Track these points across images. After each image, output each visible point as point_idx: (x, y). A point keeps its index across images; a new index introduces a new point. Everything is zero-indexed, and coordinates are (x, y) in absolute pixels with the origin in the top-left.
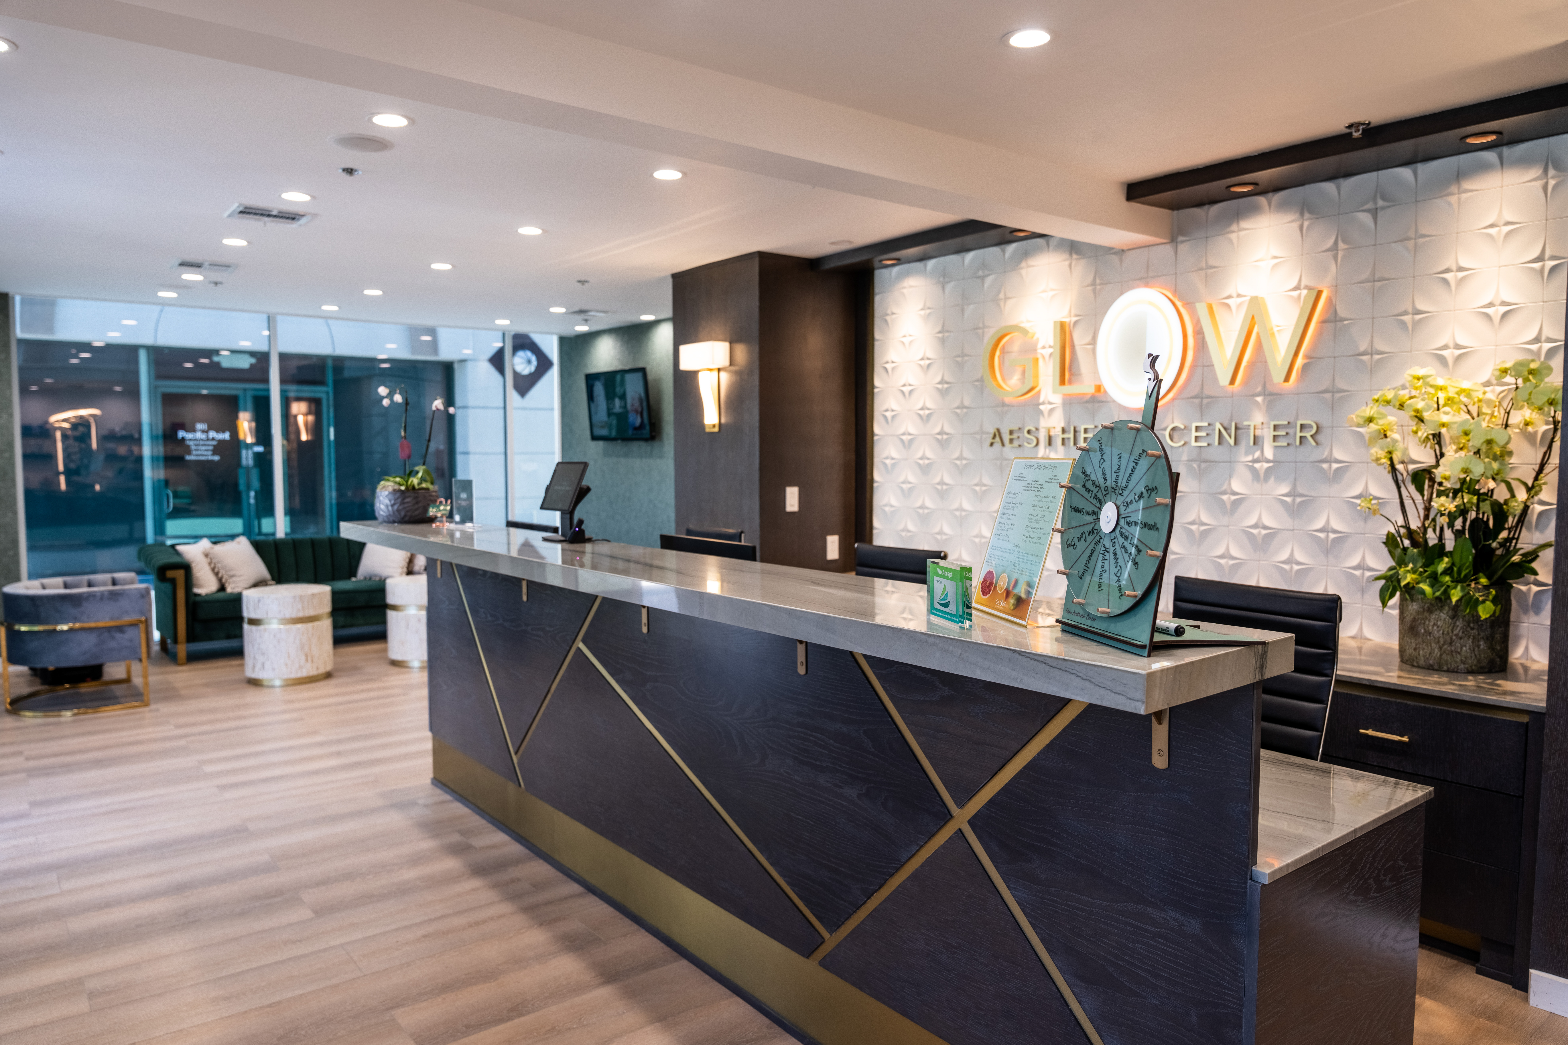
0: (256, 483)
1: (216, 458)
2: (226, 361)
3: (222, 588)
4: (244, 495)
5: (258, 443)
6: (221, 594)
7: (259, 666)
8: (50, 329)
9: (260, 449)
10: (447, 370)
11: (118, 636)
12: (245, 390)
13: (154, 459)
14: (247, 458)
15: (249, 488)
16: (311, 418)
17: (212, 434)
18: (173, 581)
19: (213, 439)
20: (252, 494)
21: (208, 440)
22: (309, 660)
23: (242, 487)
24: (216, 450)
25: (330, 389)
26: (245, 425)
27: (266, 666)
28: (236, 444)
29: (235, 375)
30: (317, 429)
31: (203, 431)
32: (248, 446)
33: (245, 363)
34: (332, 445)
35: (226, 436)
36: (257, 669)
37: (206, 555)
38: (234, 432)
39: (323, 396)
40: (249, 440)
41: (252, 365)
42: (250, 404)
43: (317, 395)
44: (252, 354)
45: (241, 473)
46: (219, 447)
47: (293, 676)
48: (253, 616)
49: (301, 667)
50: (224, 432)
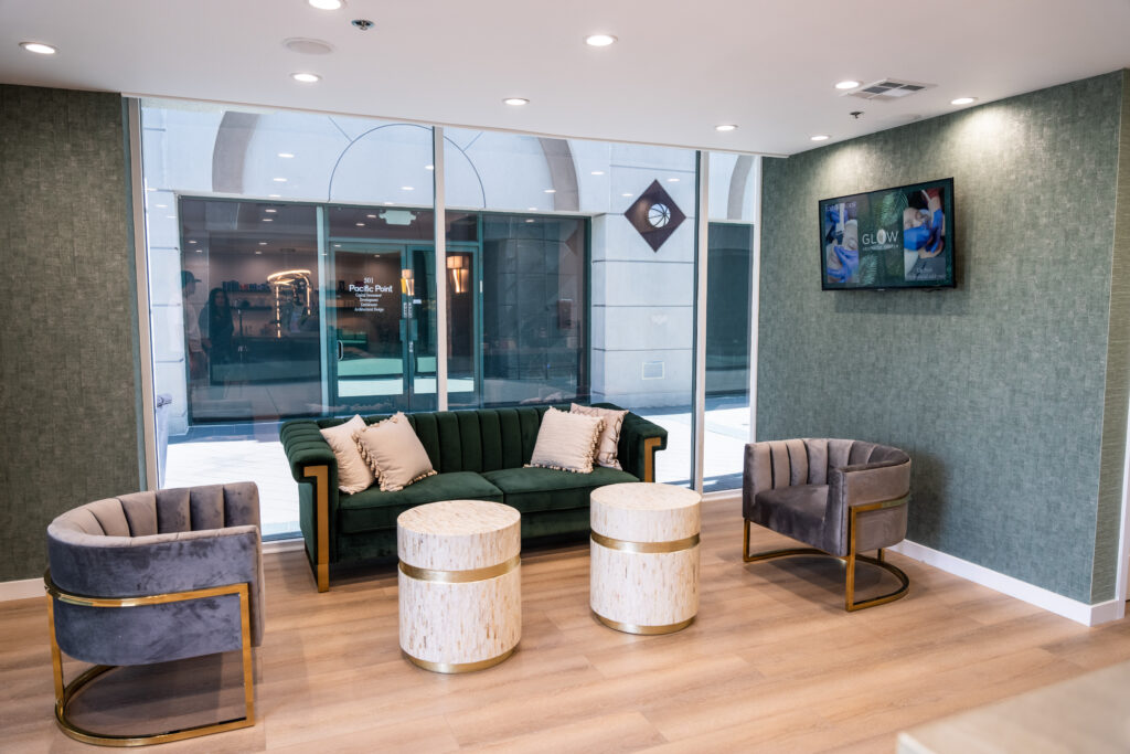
0: (415, 335)
1: (381, 310)
2: (391, 219)
3: (375, 484)
4: (404, 345)
5: (416, 297)
6: (373, 493)
7: (418, 641)
8: (239, 188)
9: (419, 301)
10: (585, 224)
11: (206, 613)
12: (406, 246)
13: (329, 310)
14: (407, 310)
15: (408, 339)
16: (464, 272)
17: (378, 287)
18: (313, 480)
19: (379, 292)
20: (411, 343)
21: (374, 293)
22: (492, 634)
23: (403, 338)
24: (380, 304)
25: (480, 244)
26: (407, 279)
27: (429, 643)
28: (397, 296)
29: (398, 231)
30: (469, 283)
31: (370, 285)
32: (408, 299)
33: (406, 219)
34: (481, 296)
35: (390, 289)
36: (416, 645)
37: (357, 441)
38: (398, 286)
39: (474, 251)
40: (411, 293)
41: (412, 221)
42: (410, 264)
43: (470, 250)
44: (413, 211)
45: (402, 323)
46: (384, 300)
47: (468, 660)
48: (411, 562)
49: (479, 647)
50: (388, 286)
